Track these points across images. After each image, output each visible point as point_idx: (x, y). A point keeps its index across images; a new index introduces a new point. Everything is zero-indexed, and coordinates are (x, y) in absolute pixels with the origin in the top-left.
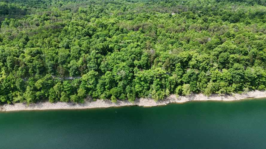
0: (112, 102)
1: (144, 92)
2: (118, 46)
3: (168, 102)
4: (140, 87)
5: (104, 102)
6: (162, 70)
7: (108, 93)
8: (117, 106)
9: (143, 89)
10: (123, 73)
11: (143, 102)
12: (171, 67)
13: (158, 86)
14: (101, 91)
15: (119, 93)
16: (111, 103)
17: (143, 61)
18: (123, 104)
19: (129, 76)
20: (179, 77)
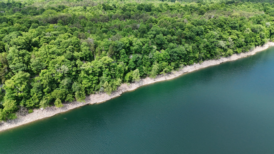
0: (56, 108)
1: (93, 87)
2: (45, 38)
3: (121, 93)
4: (89, 82)
5: (45, 111)
6: (108, 59)
7: (48, 97)
8: (64, 111)
9: (92, 84)
10: (65, 68)
11: (95, 98)
12: (116, 55)
13: (108, 77)
14: (39, 97)
15: (64, 94)
16: (55, 109)
17: (85, 51)
18: (71, 107)
19: (73, 71)
20: (126, 64)
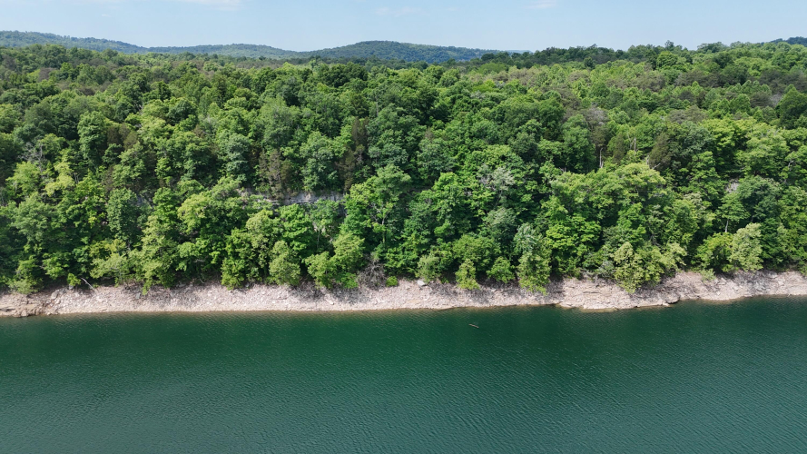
0: (458, 291)
1: (579, 254)
2: (466, 101)
3: (673, 298)
4: (569, 234)
5: (427, 290)
6: (646, 171)
7: (444, 252)
8: (478, 305)
9: (578, 246)
10: (505, 176)
11: (577, 292)
12: (677, 165)
13: (638, 231)
14: (420, 246)
15: (488, 252)
16: (455, 293)
17: (574, 139)
18: (499, 299)
19: (527, 192)
20: (708, 204)
